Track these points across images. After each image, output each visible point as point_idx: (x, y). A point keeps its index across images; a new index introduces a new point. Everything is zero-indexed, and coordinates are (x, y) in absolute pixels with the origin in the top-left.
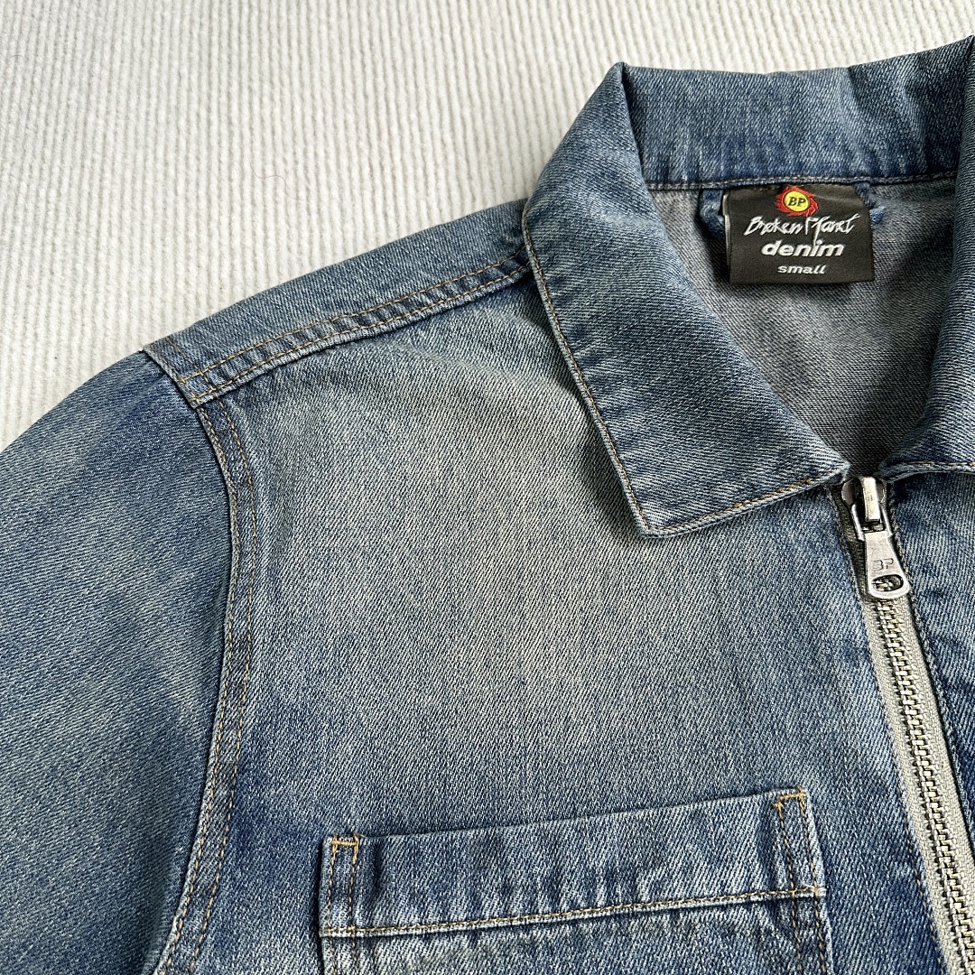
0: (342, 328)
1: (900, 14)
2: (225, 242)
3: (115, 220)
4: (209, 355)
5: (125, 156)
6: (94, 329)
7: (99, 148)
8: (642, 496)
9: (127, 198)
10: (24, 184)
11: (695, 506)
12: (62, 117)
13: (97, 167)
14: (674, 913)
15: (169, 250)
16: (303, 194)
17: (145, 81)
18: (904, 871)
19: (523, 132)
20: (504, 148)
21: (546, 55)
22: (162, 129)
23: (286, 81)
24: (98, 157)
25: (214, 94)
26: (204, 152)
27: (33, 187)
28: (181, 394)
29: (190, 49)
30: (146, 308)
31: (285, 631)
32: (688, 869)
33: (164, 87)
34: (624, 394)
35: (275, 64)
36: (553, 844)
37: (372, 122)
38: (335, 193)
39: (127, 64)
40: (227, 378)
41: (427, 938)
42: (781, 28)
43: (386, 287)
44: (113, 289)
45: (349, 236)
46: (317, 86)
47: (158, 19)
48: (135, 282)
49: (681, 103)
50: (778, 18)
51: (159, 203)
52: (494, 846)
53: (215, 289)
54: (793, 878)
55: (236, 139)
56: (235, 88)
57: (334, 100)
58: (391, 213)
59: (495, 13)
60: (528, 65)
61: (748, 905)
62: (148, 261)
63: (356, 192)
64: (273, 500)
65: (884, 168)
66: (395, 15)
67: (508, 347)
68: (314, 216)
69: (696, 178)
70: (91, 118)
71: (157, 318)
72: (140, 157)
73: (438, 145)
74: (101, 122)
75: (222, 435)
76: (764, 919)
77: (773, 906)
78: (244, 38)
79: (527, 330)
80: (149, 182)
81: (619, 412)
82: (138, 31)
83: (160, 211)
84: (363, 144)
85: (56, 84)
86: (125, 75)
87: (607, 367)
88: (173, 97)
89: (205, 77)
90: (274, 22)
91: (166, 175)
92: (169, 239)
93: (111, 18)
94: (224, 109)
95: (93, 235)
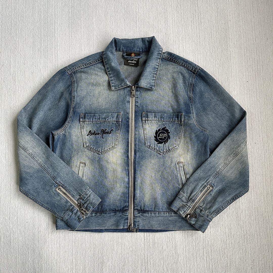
0: (84, 66)
1: (152, 28)
2: (71, 53)
3: (59, 49)
4: (70, 69)
5: (60, 40)
6: (58, 62)
7: (57, 39)
8: (112, 86)
9: (60, 46)
10: (48, 43)
11: (117, 87)
12: (52, 34)
13: (57, 41)
14: (109, 122)
15: (65, 53)
16: (80, 47)
17: (61, 29)
18: (128, 120)
19: (105, 41)
20: (103, 43)
21: (109, 30)
22: (64, 37)
23: (78, 31)
24: (57, 40)
25: (70, 32)
26: (69, 41)
27: (49, 43)
28: (68, 73)
29: (67, 25)
30: (63, 60)
31: (78, 96)
32: (110, 118)
33: (64, 30)
34: (112, 75)
35: (77, 29)
36: (99, 116)
37: (88, 38)
38: (84, 47)
39: (59, 26)
40: (72, 71)
41: (89, 122)
42: (137, 28)
43: (88, 61)
44: (59, 58)
45: (85, 53)
46: (82, 32)
47: (63, 19)
48: (62, 57)
49: (121, 43)
50: (137, 27)
51: (64, 47)
52: (95, 115)
53: (70, 58)
54: (119, 120)
55: (72, 39)
56: (72, 32)
57: (84, 34)
58: (90, 50)
59: (104, 23)
60: (107, 31)
61: (115, 121)
62: (63, 55)
63: (86, 47)
64: (76, 83)
65: (144, 51)
66: (91, 22)
67: (101, 69)
68: (81, 50)
69: (123, 51)
70: (55, 34)
71: (64, 62)
72: (62, 41)
73: (95, 41)
74: (57, 35)
75: (72, 77)
76: (116, 123)
77: (117, 122)
78: (73, 24)
79: (102, 67)
80: (63, 44)
81: (111, 77)
82: (60, 21)
83: (64, 48)
84: (87, 41)
85: (51, 28)
86: (59, 28)
87: (110, 72)
88: (65, 32)
89: (69, 30)
90: (77, 22)
91: (65, 44)
92: (65, 52)
93: (57, 18)
94: (71, 35)
95: (57, 51)
